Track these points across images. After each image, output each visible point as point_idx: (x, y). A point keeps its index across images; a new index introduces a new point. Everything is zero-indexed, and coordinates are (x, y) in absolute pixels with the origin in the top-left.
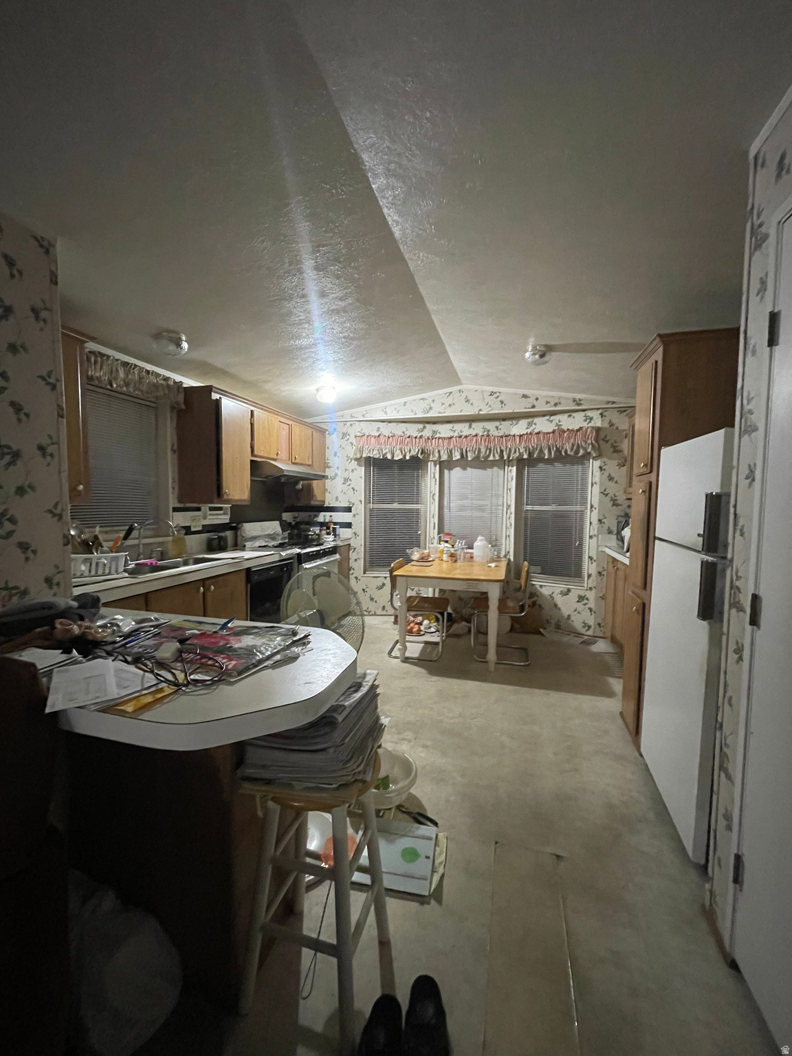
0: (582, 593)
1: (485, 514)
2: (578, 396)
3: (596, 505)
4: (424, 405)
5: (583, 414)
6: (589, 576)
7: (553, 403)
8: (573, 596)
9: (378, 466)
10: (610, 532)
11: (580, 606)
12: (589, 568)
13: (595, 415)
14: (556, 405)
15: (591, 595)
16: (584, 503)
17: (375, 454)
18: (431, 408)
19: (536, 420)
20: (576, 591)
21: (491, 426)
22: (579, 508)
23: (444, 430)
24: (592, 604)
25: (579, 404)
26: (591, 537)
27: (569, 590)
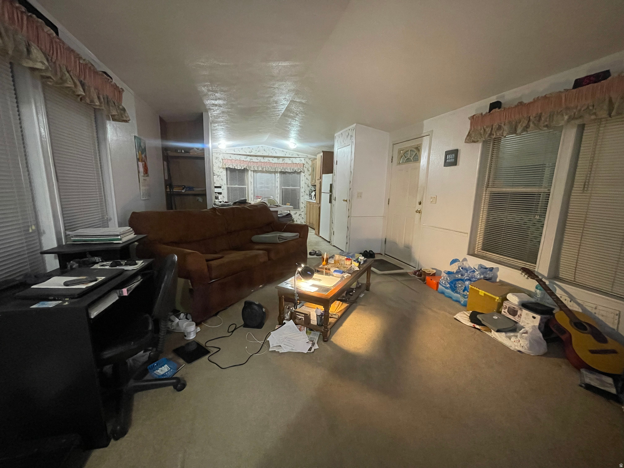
0: (300, 213)
1: (268, 190)
2: (298, 153)
3: (303, 187)
4: (249, 150)
5: (299, 158)
6: (302, 208)
7: (291, 154)
8: (297, 215)
9: (231, 171)
10: (307, 195)
11: (300, 217)
12: (302, 205)
13: (303, 159)
14: (292, 155)
15: (303, 214)
16: (300, 186)
17: (231, 167)
18: (252, 151)
19: (285, 159)
20: (299, 213)
21: (270, 159)
22: (298, 188)
23: (255, 159)
24: (303, 216)
25: (299, 156)
26: (302, 196)
27: (296, 213)
